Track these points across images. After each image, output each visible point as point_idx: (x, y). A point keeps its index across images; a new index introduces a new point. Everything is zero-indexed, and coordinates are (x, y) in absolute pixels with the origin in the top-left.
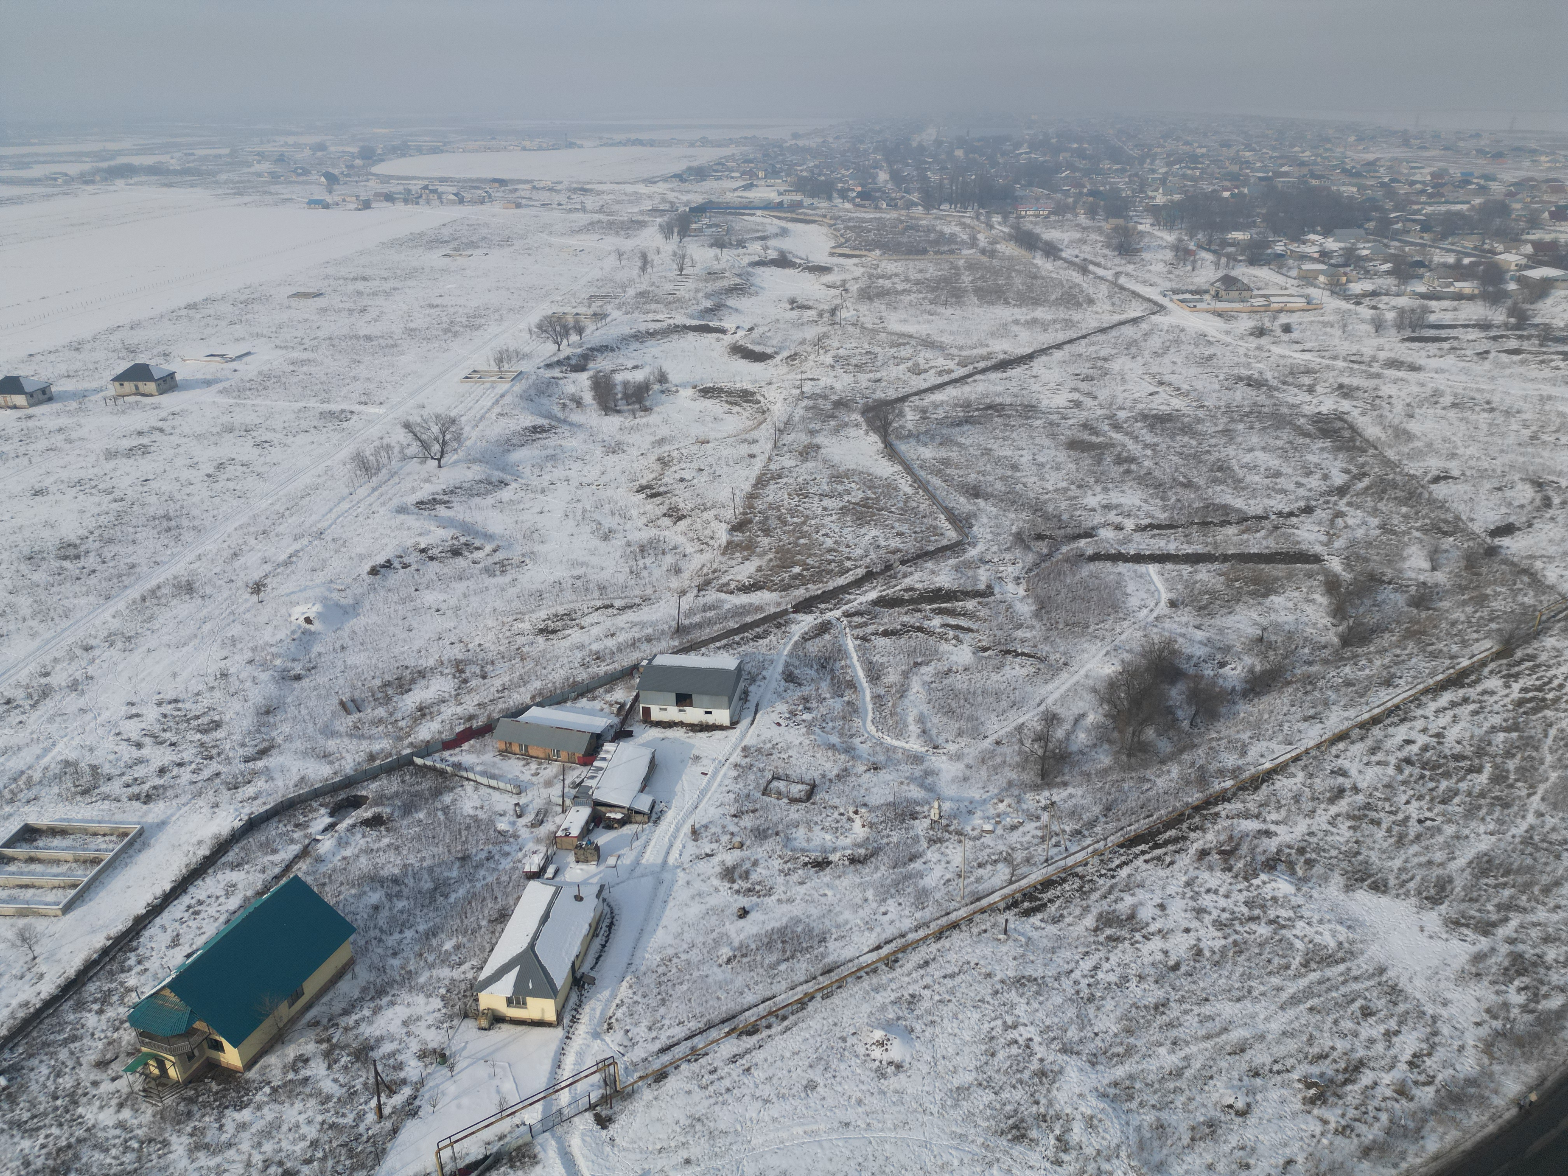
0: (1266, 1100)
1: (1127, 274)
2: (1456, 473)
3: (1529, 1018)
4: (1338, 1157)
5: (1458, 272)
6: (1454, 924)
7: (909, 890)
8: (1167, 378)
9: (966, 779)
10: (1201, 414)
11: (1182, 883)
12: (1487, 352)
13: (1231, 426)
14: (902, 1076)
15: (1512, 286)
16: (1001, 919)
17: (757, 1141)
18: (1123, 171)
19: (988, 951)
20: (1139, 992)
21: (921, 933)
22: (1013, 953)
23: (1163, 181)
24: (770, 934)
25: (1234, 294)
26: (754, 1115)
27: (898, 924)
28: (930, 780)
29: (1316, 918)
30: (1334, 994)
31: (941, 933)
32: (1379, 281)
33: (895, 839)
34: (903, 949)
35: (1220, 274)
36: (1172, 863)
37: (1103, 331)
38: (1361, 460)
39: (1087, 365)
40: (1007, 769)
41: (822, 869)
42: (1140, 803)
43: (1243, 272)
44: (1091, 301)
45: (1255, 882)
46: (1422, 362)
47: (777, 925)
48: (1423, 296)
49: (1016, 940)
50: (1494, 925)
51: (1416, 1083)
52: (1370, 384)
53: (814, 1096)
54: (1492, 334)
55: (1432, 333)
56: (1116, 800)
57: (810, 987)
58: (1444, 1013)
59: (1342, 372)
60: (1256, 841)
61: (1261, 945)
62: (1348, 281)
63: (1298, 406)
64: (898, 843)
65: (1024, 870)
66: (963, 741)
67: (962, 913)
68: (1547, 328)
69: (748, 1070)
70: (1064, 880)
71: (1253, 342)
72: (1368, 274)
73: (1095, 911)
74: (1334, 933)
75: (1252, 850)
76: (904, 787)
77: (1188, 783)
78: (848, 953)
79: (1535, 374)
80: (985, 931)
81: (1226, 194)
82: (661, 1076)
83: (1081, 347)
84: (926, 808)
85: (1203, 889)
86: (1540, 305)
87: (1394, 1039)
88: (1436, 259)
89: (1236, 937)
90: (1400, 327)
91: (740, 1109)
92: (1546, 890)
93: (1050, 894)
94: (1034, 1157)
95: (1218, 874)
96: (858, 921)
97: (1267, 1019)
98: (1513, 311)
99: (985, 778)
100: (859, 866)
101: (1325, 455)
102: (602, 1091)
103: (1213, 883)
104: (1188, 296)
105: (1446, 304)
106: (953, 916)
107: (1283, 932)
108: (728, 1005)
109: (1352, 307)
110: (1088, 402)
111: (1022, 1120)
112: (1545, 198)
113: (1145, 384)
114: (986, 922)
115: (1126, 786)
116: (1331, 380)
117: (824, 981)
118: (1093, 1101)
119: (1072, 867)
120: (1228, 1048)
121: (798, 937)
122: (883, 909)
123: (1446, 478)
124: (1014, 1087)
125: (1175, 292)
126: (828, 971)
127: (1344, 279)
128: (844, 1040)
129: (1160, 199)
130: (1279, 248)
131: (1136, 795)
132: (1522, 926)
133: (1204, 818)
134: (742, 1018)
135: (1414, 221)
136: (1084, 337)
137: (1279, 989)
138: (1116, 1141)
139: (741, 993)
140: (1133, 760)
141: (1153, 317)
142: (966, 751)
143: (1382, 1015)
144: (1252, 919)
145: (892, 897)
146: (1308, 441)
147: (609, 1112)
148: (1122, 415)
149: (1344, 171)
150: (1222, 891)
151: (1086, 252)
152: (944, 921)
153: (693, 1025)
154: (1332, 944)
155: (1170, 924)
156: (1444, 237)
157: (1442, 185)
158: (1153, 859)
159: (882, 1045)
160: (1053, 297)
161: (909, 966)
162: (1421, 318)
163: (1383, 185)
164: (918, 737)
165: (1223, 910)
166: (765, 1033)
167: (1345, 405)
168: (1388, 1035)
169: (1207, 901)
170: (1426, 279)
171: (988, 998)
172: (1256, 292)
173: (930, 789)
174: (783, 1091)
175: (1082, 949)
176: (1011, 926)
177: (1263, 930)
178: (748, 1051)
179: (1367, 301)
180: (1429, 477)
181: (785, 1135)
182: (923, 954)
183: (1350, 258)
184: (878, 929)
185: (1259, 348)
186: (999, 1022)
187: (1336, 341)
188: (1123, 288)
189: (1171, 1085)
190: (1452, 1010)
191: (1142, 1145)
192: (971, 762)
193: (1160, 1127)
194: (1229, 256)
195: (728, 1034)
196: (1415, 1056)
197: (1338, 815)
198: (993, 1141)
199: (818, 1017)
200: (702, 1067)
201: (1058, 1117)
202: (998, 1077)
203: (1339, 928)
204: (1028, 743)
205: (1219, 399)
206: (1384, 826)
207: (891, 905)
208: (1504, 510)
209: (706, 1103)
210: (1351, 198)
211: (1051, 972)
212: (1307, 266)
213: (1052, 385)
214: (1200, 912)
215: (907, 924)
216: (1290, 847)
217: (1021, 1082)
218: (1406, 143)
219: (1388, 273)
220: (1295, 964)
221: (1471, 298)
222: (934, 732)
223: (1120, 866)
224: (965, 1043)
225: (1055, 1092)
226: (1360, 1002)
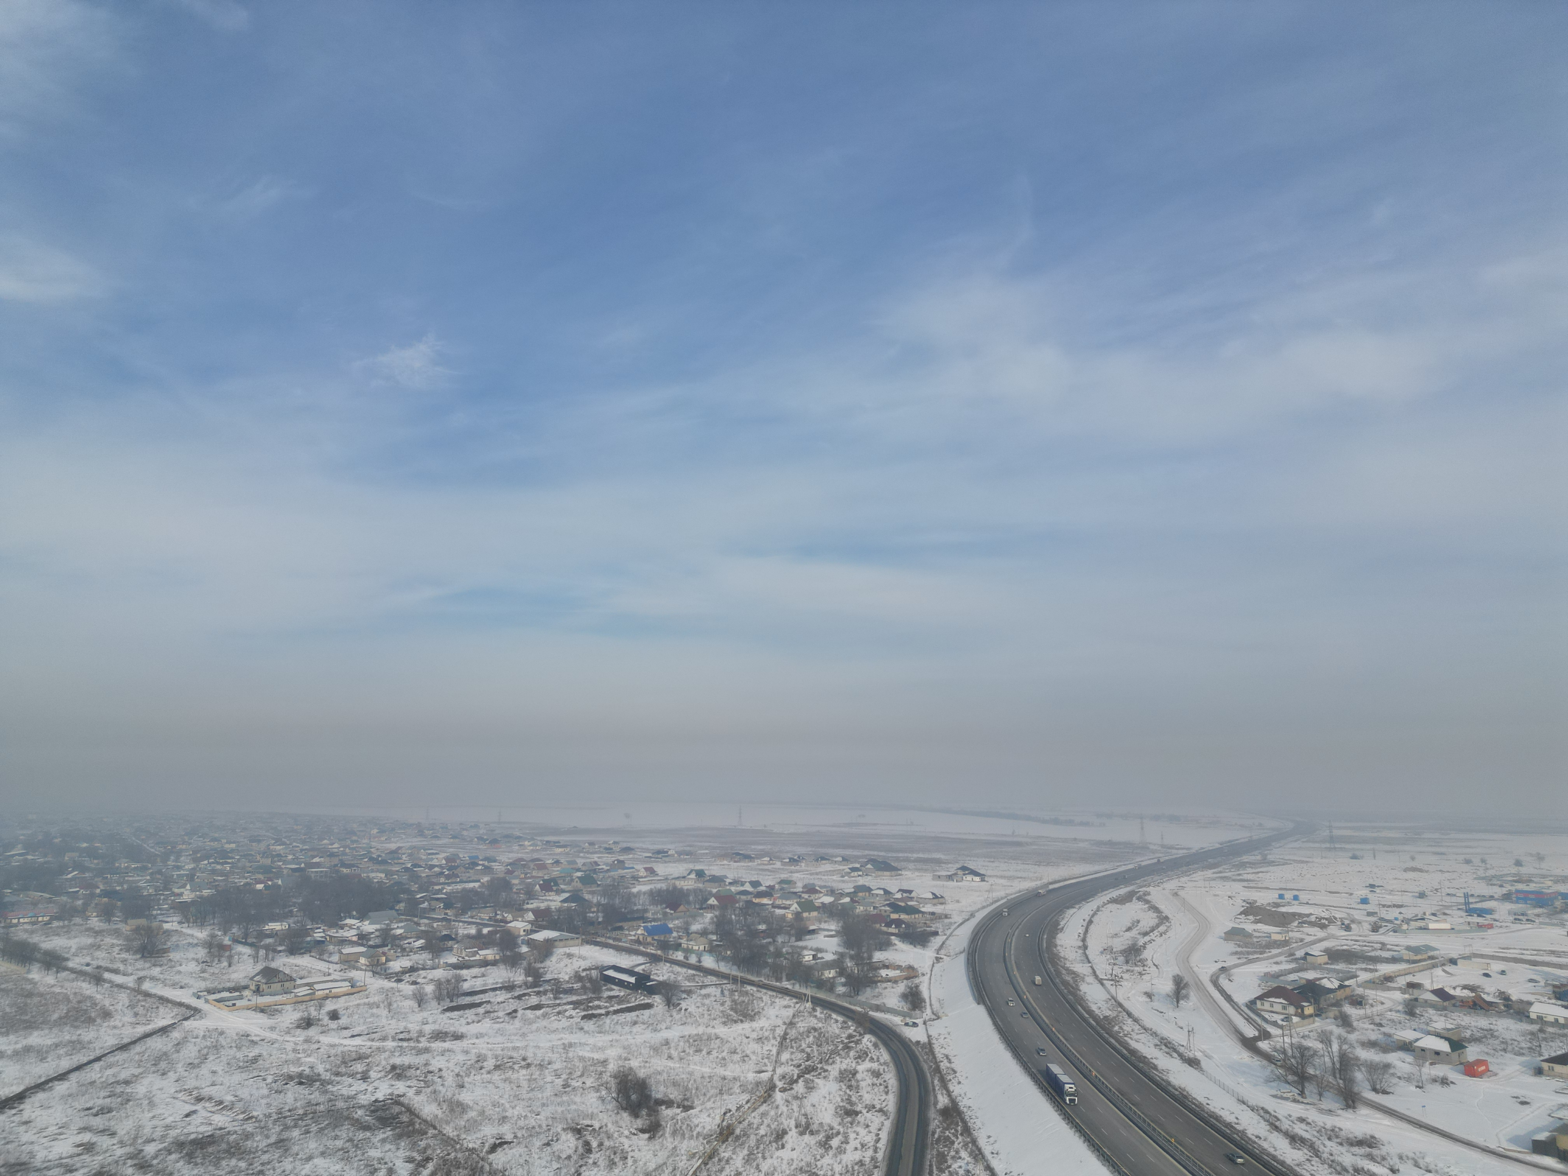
1: (152, 979)
2: (509, 1137)
5: (481, 941)
8: (207, 1091)
10: (249, 1127)
12: (515, 1011)
13: (285, 1135)
15: (524, 949)
18: (145, 869)
23: (191, 877)
25: (276, 987)
32: (415, 957)
35: (259, 967)
37: (124, 1048)
38: (423, 1144)
39: (103, 1094)
43: (284, 963)
44: (107, 1015)
46: (463, 1029)
48: (456, 967)
52: (419, 1060)
54: (517, 993)
55: (467, 1000)
59: (392, 1052)
62: (388, 960)
63: (353, 1097)
68: (557, 981)
71: (301, 1035)
72: (405, 952)
79: (556, 1025)
81: (260, 887)
83: (94, 1073)
86: (547, 963)
88: (461, 932)
90: (439, 998)
98: (530, 971)
101: (388, 1146)
104: (225, 994)
105: (475, 971)
109: (394, 985)
110: (104, 1142)
112: (534, 874)
113: (178, 1104)
116: (384, 1063)
123: (501, 1144)
125: (210, 992)
127: (383, 959)
129: (188, 895)
130: (318, 935)
135: (437, 899)
136: (98, 1059)
141: (186, 1023)
146: (368, 1134)
148: (150, 1149)
149: (371, 859)
151: (101, 958)
156: (464, 912)
157: (456, 868)
160: (55, 1016)
162: (456, 987)
163: (407, 870)
167: (400, 1087)
170: (455, 950)
172: (299, 982)
179: (407, 977)
180: (487, 1147)
183: (387, 938)
185: (307, 1041)
187: (384, 1021)
188: (147, 995)
194: (267, 948)
205: (269, 1105)
208: (555, 1165)
210: (380, 883)
212: (347, 950)
213: (53, 1129)
218: (421, 833)
219: (422, 948)
221: (494, 963)
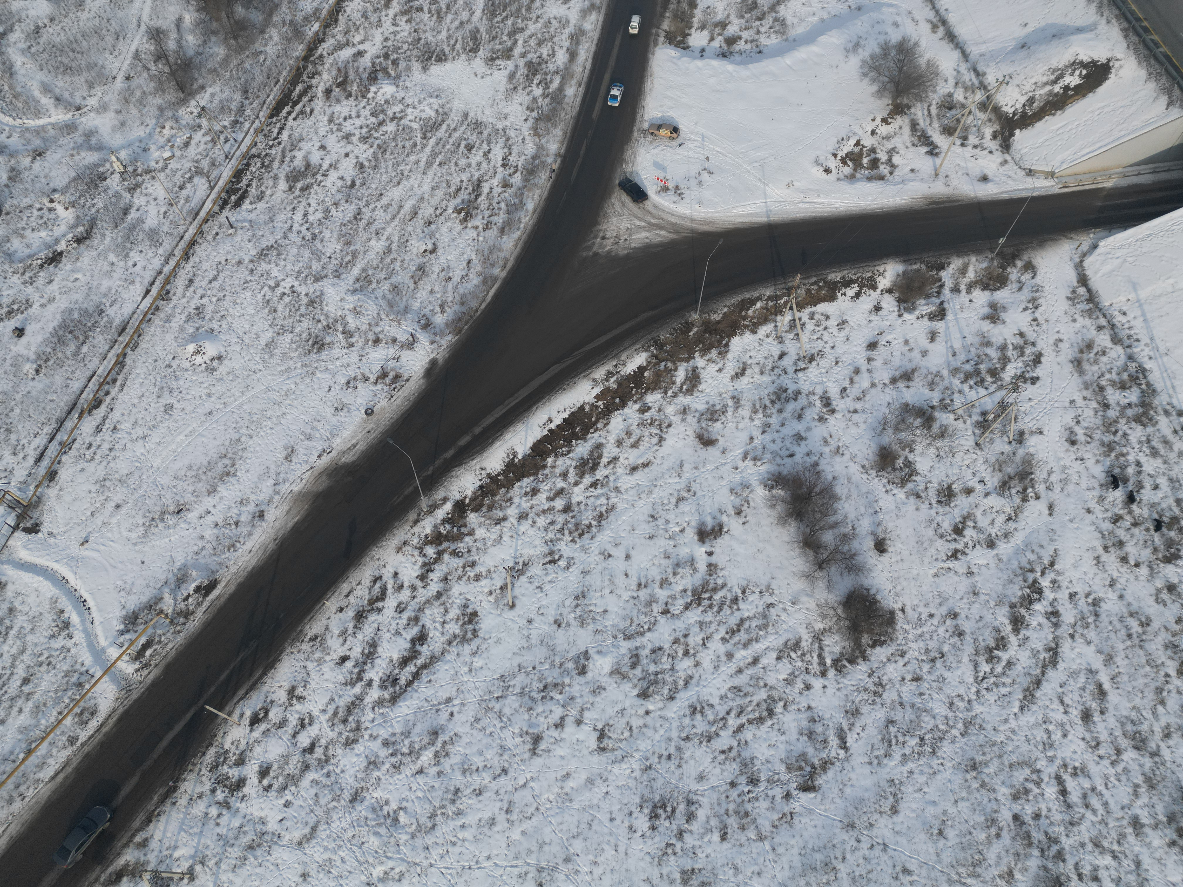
0: (442, 235)
3: (548, 100)
4: (491, 243)
6: (491, 60)
7: (140, 238)
9: (123, 124)
11: (326, 123)
14: (226, 362)
16: (222, 218)
17: (157, 462)
19: (228, 247)
20: (340, 214)
21: (172, 263)
22: (246, 238)
24: (55, 333)
26: (143, 451)
27: (150, 267)
28: (94, 141)
29: (416, 100)
30: (448, 147)
31: (186, 254)
33: (100, 205)
34: (167, 282)
36: (312, 111)
40: (150, 98)
41: (59, 262)
42: (265, 75)
45: (370, 95)
47: (56, 323)
49: (242, 228)
50: (511, 49)
51: (510, 175)
53: (176, 414)
56: (247, 81)
57: (118, 349)
58: (507, 123)
60: (356, 64)
61: (394, 139)
64: (106, 207)
65: (215, 173)
66: (98, 91)
67: (192, 231)
69: (115, 428)
70: (248, 165)
73: (282, 176)
74: (430, 105)
75: (357, 72)
76: (77, 158)
77: (289, 40)
78: (127, 309)
80: (217, 234)
82: (52, 475)
84: (108, 165)
85: (341, 120)
87: (490, 156)
89: (378, 142)
91: (128, 454)
92: (529, 9)
93: (244, 182)
94: (336, 352)
95: (345, 102)
96: (118, 283)
97: (420, 186)
99: (138, 115)
100: (87, 242)
102: (14, 515)
103: (345, 112)
106: (187, 237)
107: (402, 122)
108: (63, 401)
111: (317, 337)
114: (213, 227)
115: (247, 65)
117: (124, 338)
118: (350, 298)
119: (247, 152)
120: (408, 217)
121: (80, 322)
122: (130, 263)
124: (300, 321)
126: (122, 331)
128: (169, 366)
131: (258, 69)
132: (525, 42)
133: (314, 63)
134: (82, 400)
137: (417, 162)
138: (375, 312)
139: (67, 386)
140: (240, 40)
142: (106, 99)
143: (477, 144)
144: (381, 123)
145: (131, 249)
147: (33, 521)
150: (354, 114)
152: (182, 245)
153: (48, 430)
154: (433, 114)
155: (335, 157)
158: (298, 115)
159: (199, 352)
161: (180, 291)
164: (56, 106)
165: (361, 128)
166: (108, 399)
168: (486, 155)
169: (348, 126)
171: (249, 278)
173: (100, 148)
174: (151, 424)
175: (289, 208)
176: (232, 219)
177: (390, 128)
178: (105, 419)
181: (174, 446)
182: (184, 276)
184: (138, 279)
186: (266, 289)
189: (388, 260)
190: (511, 118)
191: (391, 305)
192: (117, 107)
193: (395, 288)
195: (80, 417)
196: (503, 159)
197: (396, 16)
198: (307, 360)
199: (139, 364)
200: (78, 450)
201: (336, 321)
202: (288, 322)
203: (432, 100)
204: (152, 66)
206: (426, 9)
207: (134, 256)
209: (102, 467)
211: (279, 235)
214: (348, 137)
215: (157, 263)
216: (378, 57)
217: (302, 315)
220: (419, 140)
222: (66, 95)
223: (279, 133)
224: (253, 315)
225: (326, 308)
226: (463, 143)
